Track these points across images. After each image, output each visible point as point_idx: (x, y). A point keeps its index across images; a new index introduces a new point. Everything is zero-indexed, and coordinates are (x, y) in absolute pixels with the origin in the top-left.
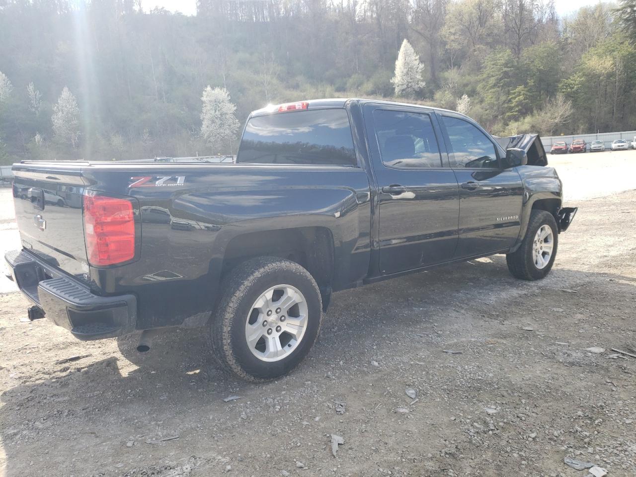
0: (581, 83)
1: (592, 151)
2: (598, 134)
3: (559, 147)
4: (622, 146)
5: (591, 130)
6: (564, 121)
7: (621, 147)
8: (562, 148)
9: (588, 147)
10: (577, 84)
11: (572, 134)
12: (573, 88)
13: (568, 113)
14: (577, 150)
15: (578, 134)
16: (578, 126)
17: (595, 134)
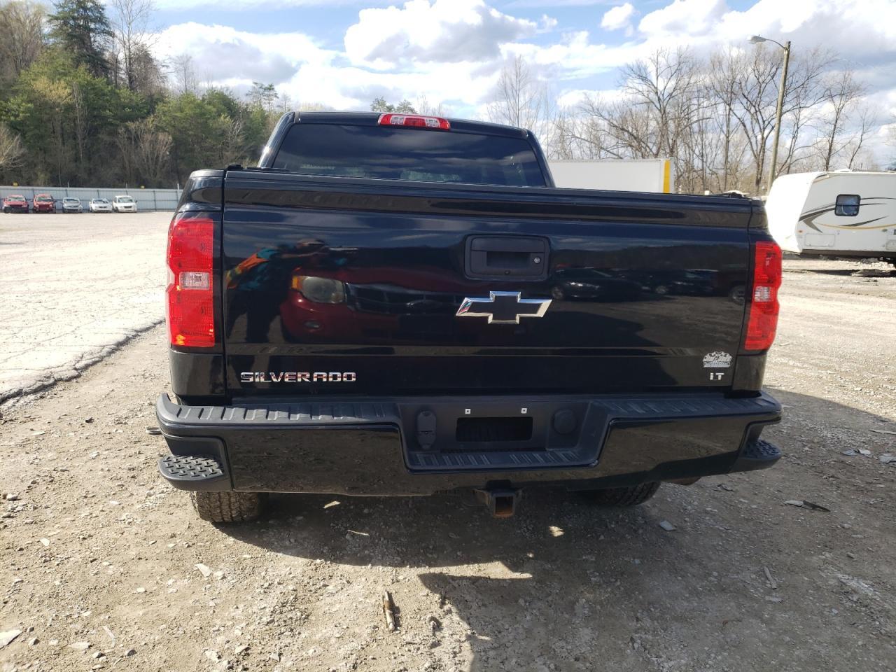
0: (28, 110)
1: (64, 211)
2: (68, 189)
3: (17, 202)
4: (105, 207)
5: (55, 182)
6: (13, 164)
7: (103, 209)
8: (21, 205)
9: (58, 205)
10: (23, 112)
11: (28, 184)
12: (18, 116)
13: (16, 153)
14: (43, 210)
15: (38, 186)
16: (36, 174)
17: (64, 189)
